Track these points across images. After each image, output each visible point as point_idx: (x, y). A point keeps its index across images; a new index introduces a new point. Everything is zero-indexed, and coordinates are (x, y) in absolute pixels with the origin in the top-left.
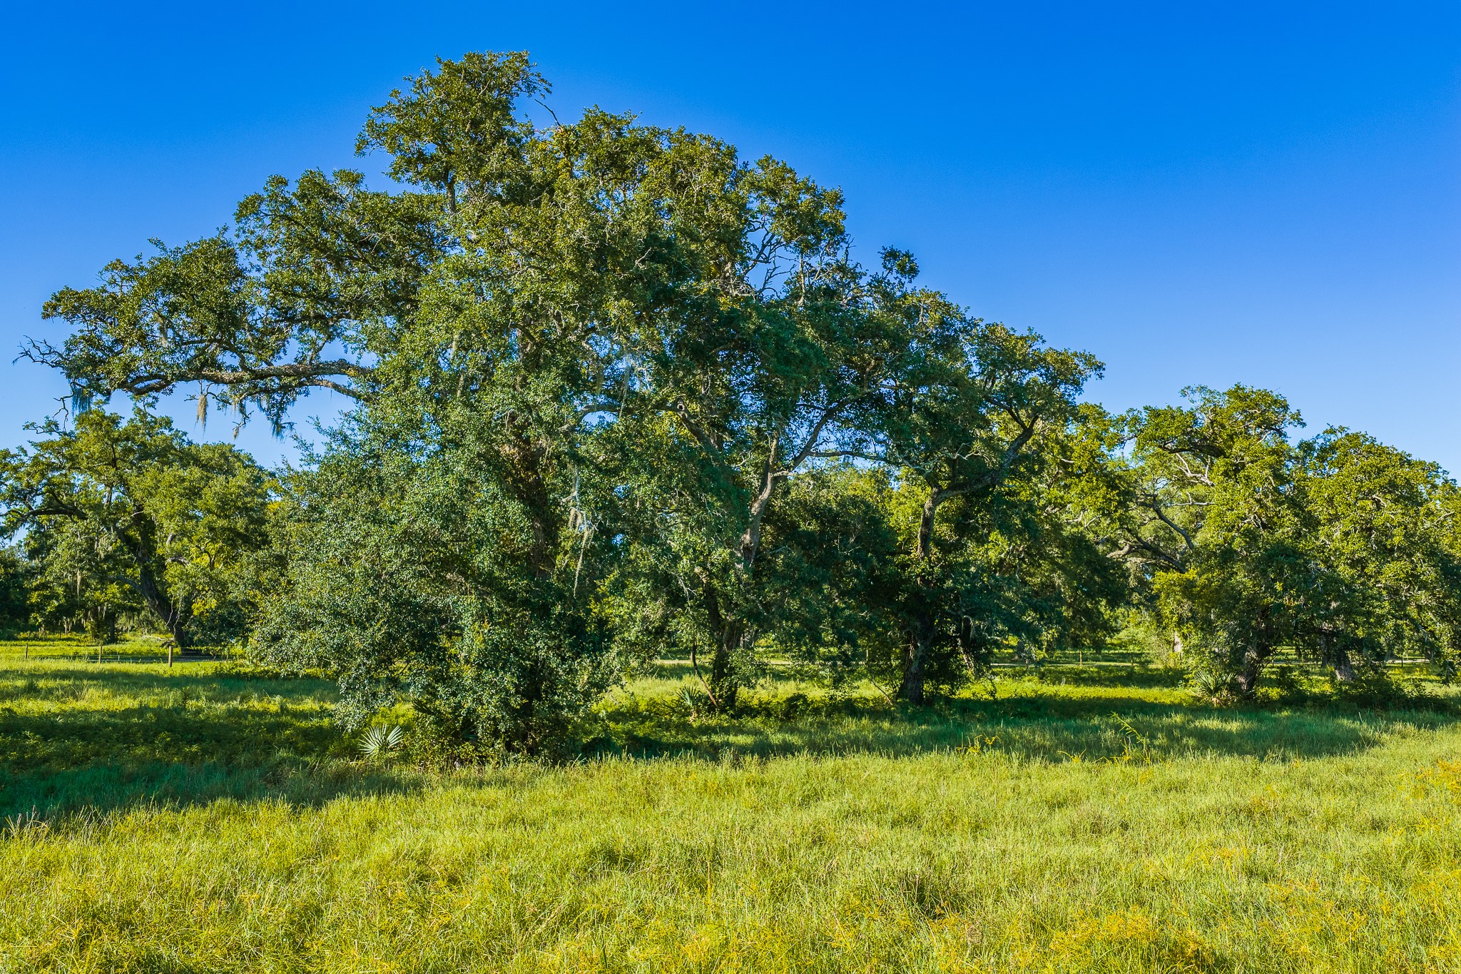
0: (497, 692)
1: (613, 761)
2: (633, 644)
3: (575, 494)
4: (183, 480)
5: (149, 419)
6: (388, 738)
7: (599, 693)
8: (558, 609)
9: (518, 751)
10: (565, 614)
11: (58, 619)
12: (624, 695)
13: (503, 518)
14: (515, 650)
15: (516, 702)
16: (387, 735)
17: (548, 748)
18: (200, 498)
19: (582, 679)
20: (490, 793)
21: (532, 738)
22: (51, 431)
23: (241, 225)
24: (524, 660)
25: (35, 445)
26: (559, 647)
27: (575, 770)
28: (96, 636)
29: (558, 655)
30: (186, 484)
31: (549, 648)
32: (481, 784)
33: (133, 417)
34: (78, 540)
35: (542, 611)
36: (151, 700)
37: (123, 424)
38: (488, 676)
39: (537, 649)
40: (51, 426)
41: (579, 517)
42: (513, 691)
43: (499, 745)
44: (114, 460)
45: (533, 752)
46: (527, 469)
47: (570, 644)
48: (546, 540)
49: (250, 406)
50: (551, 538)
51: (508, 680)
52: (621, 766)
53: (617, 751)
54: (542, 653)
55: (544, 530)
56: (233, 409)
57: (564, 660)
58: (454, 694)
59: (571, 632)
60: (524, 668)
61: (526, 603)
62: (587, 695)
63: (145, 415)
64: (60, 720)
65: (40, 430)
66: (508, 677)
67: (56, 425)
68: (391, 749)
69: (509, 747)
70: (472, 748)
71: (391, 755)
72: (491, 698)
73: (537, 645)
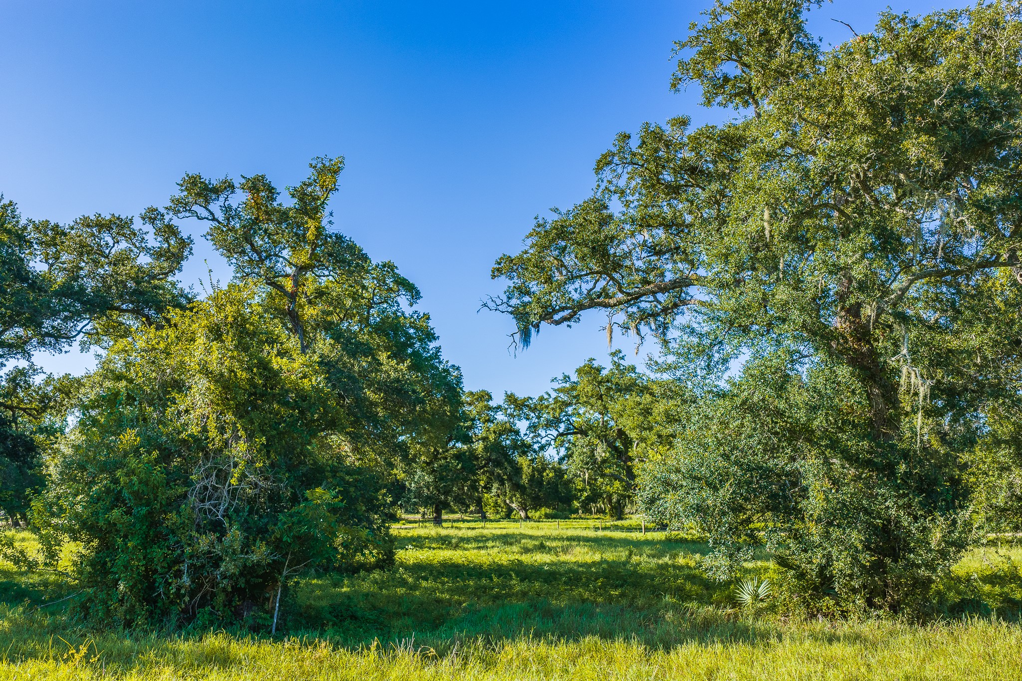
0: (846, 549)
1: (980, 624)
2: (1004, 510)
3: (905, 351)
4: (640, 404)
5: (622, 368)
6: (760, 591)
7: (959, 551)
8: (902, 468)
9: (881, 608)
10: (911, 473)
11: (588, 504)
12: (1000, 559)
13: (834, 382)
14: (866, 510)
15: (866, 559)
16: (758, 587)
17: (910, 607)
18: (651, 415)
19: (936, 536)
20: (837, 649)
21: (890, 595)
22: (566, 382)
23: (600, 176)
24: (874, 518)
25: (555, 390)
26: (910, 506)
27: (939, 632)
28: (612, 516)
29: (909, 514)
30: (641, 406)
31: (899, 507)
32: (832, 639)
33: (612, 367)
34: (585, 450)
35: (888, 470)
36: (610, 556)
37: (604, 373)
38: (836, 533)
39: (888, 507)
40: (566, 378)
41: (913, 375)
42: (860, 547)
43: (860, 602)
44: (601, 396)
45: (895, 609)
46: (859, 340)
47: (920, 502)
48: (886, 404)
49: (644, 329)
50: (891, 402)
51: (856, 537)
52: (991, 631)
53: (985, 612)
54: (893, 512)
55: (883, 396)
56: (632, 332)
57: (916, 519)
58: (806, 551)
59: (920, 490)
60: (876, 527)
61: (868, 463)
62: (944, 554)
63: (619, 365)
64: (546, 568)
65: (560, 382)
66: (854, 534)
67: (569, 378)
68: (762, 600)
69: (870, 603)
70: (832, 602)
71: (760, 605)
72: (840, 554)
73: (887, 504)
